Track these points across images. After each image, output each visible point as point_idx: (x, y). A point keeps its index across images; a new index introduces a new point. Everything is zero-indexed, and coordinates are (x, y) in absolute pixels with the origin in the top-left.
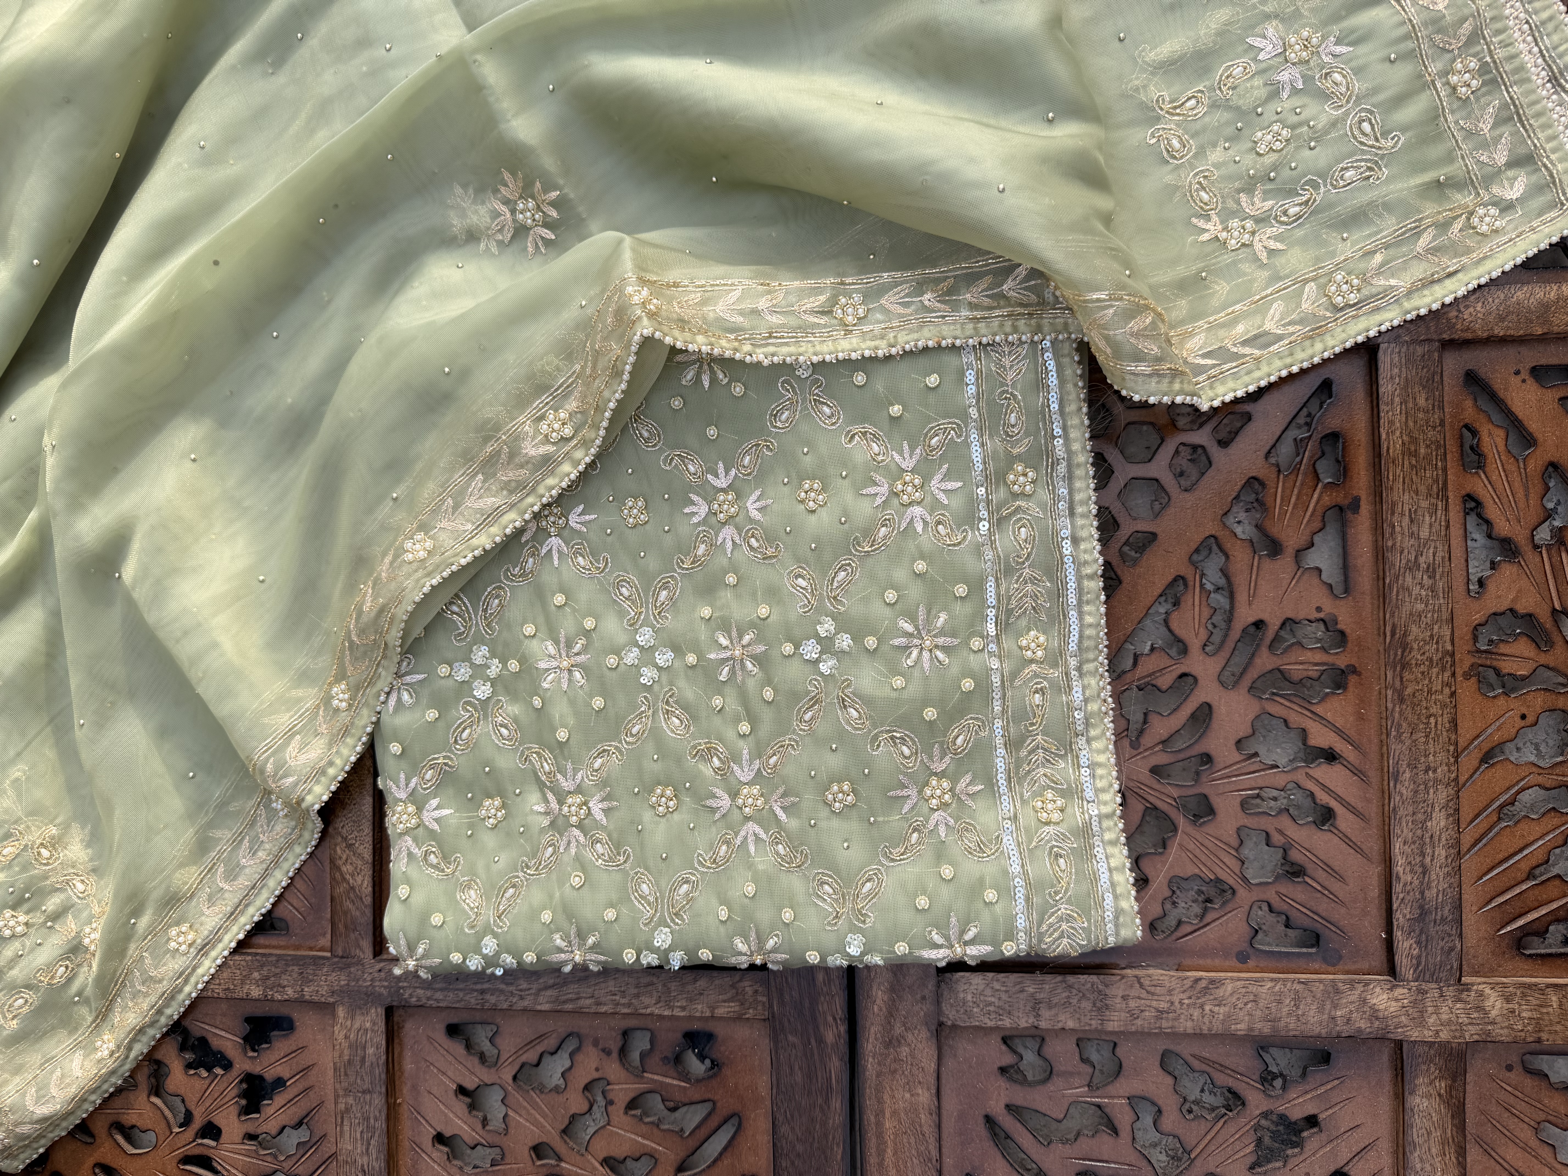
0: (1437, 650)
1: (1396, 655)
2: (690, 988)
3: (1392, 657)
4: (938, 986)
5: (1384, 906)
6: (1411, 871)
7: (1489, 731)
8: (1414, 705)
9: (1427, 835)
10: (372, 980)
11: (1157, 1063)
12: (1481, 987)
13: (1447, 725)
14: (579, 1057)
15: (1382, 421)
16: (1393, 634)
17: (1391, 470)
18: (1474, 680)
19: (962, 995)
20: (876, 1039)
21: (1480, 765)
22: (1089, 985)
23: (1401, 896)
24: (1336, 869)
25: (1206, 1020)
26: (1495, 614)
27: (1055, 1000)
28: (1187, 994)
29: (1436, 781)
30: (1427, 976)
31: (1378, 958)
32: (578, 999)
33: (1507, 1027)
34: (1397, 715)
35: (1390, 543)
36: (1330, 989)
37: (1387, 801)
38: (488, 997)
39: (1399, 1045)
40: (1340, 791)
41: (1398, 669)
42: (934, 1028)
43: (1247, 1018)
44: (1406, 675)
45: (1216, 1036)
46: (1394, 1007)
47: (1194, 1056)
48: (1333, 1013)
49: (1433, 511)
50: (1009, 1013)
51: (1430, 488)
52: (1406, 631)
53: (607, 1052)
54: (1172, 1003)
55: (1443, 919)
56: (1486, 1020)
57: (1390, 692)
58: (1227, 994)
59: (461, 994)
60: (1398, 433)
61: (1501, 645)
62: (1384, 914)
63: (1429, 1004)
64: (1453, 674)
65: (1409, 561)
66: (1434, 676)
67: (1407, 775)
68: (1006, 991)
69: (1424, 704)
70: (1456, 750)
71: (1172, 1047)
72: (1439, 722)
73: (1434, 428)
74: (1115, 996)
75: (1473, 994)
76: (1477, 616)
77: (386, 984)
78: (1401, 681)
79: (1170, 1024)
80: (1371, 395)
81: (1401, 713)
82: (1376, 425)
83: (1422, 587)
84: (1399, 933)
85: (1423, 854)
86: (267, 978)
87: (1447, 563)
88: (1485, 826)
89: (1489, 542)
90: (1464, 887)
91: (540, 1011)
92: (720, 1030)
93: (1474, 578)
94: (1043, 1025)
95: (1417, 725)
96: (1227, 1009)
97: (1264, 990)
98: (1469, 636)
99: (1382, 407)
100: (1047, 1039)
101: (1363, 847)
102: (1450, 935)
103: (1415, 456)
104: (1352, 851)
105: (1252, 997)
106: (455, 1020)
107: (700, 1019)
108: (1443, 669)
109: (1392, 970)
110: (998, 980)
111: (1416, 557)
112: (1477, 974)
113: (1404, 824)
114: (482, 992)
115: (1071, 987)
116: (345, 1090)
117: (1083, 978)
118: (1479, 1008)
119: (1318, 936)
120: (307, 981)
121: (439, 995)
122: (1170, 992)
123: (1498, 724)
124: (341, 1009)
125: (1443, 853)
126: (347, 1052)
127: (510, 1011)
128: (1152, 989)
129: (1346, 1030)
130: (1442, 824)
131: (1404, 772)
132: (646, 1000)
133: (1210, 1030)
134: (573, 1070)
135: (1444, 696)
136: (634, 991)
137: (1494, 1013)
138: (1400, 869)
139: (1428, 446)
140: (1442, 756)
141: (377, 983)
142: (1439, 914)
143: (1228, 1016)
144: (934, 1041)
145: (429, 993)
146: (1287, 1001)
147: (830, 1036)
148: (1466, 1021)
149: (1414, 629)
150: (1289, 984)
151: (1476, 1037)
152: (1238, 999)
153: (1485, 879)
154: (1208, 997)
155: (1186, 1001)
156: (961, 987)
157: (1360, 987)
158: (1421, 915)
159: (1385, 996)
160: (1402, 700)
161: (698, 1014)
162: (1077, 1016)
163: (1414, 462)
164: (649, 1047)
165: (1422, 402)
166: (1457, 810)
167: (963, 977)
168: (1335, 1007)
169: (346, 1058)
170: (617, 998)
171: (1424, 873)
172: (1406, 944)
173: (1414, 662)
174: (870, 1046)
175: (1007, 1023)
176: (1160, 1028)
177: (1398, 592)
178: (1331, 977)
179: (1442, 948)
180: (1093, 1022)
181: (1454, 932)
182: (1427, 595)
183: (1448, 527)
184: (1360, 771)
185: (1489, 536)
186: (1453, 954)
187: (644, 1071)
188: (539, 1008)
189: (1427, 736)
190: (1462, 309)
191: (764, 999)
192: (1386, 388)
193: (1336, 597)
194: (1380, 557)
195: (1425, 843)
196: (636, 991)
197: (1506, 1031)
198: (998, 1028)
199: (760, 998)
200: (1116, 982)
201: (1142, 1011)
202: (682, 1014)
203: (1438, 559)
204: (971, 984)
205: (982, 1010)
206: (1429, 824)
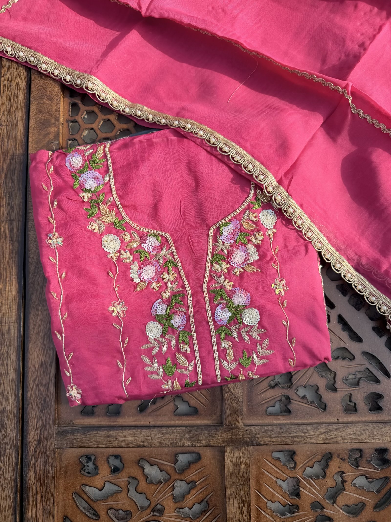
86: (193, 437)
116: (231, 485)
120: (212, 437)
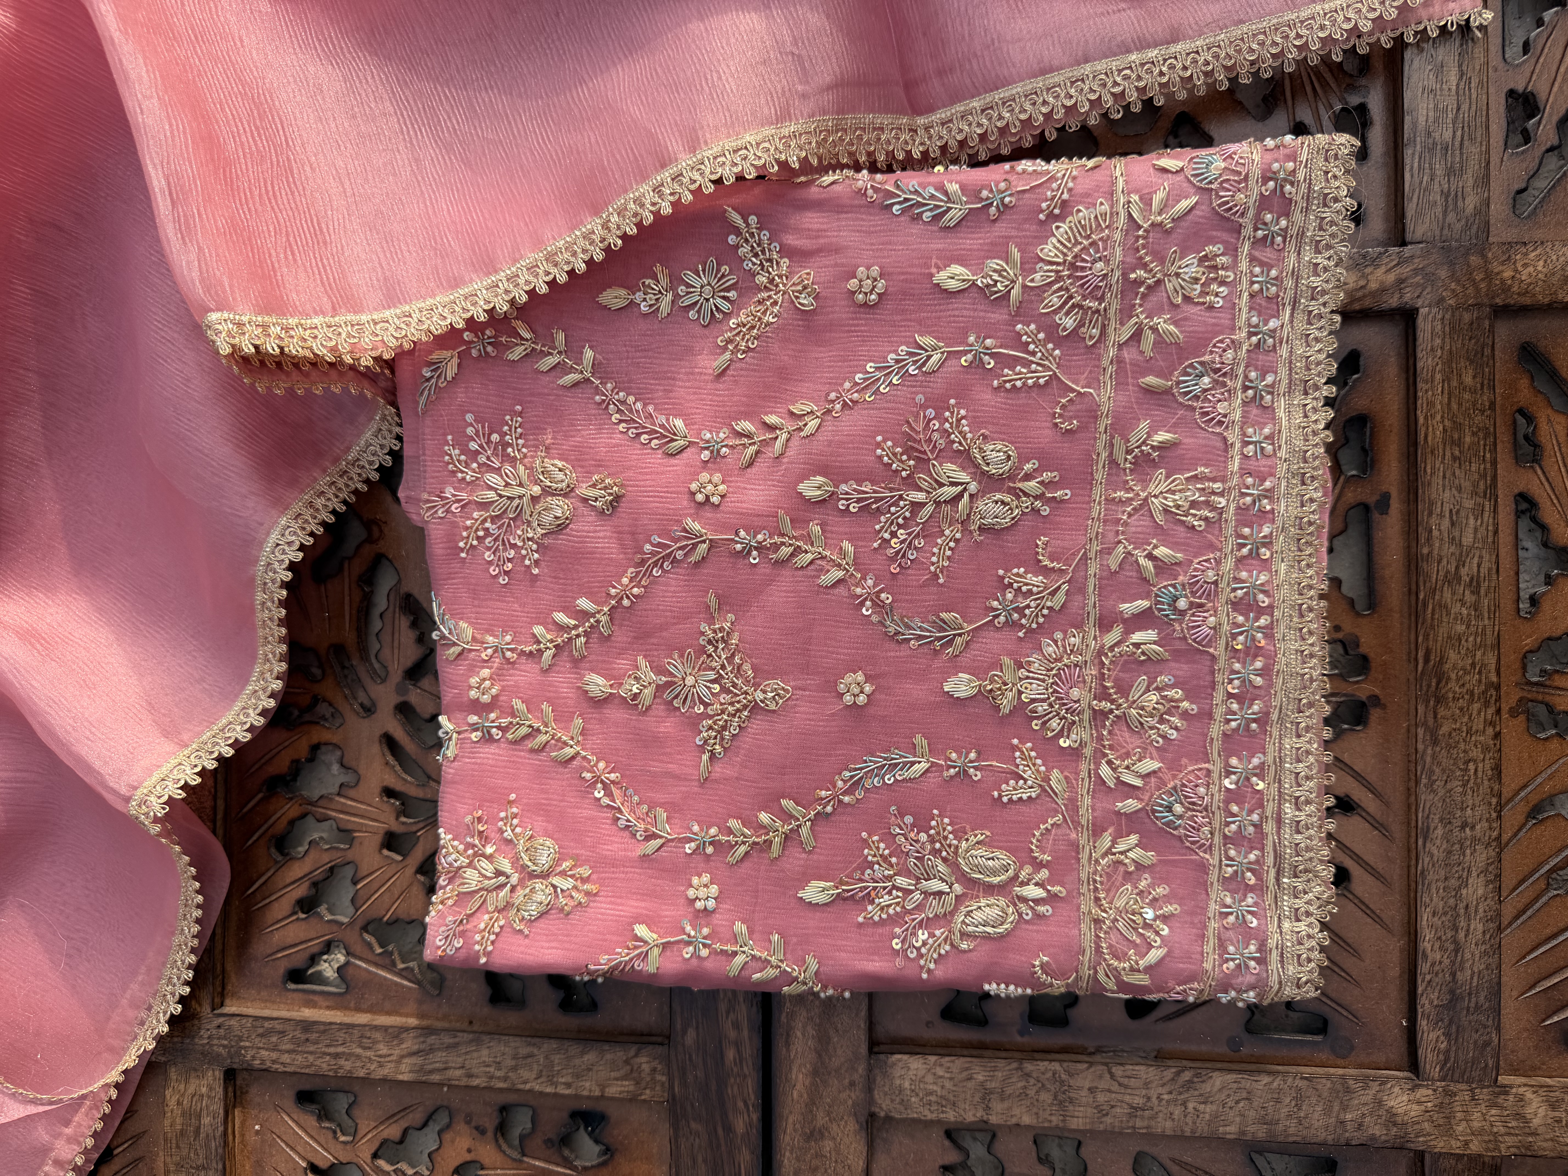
0: (1480, 681)
1: (1429, 686)
2: (577, 1061)
3: (1425, 688)
4: (870, 1069)
5: (1406, 988)
6: (1441, 948)
7: (1539, 780)
8: (1449, 747)
9: (1462, 905)
10: (209, 1038)
11: (1129, 1167)
12: (1521, 1090)
13: (1490, 773)
14: (447, 1137)
15: (1419, 402)
16: (1427, 660)
17: (1429, 461)
18: (1522, 718)
19: (898, 1082)
20: (795, 1130)
21: (1527, 821)
22: (1050, 1074)
23: (1428, 977)
24: (1350, 941)
25: (1189, 1120)
26: (1550, 639)
27: (1009, 1091)
28: (1167, 1088)
29: (1474, 839)
30: (1456, 1075)
31: (1397, 1050)
32: (446, 1069)
33: (1552, 1140)
34: (1428, 759)
35: (1425, 551)
36: (1339, 1087)
37: (1413, 862)
38: (342, 1062)
39: (1420, 1156)
40: (1358, 848)
41: (1432, 703)
42: (863, 1119)
43: (1238, 1119)
44: (1442, 712)
45: (1201, 1138)
46: (1415, 1110)
47: (1173, 1160)
48: (1342, 1116)
49: (1479, 512)
50: (954, 1104)
51: (1475, 485)
52: (1442, 658)
53: (481, 1131)
54: (1149, 1099)
55: (1477, 1007)
56: (1527, 1130)
57: (1421, 731)
58: (1215, 1089)
59: (311, 1058)
60: (1438, 417)
61: (1556, 677)
62: (1406, 998)
63: (1458, 1108)
64: (1498, 711)
65: (1448, 572)
66: (1475, 713)
67: (1439, 832)
68: (951, 1079)
69: (1462, 746)
70: (1499, 803)
71: (1147, 1149)
72: (1480, 769)
73: (1482, 412)
74: (1080, 1088)
75: (1511, 1098)
76: (1528, 641)
77: (226, 1042)
78: (1435, 717)
79: (1145, 1124)
80: (1407, 371)
81: (1434, 757)
82: (1412, 407)
83: (1463, 605)
84: (1424, 1023)
85: (1455, 928)
87: (1494, 577)
88: (1531, 894)
89: (1542, 552)
90: (1503, 966)
91: (402, 1082)
92: (613, 1112)
93: (1525, 595)
94: (994, 1119)
95: (1453, 772)
96: (1214, 1107)
97: (1260, 1086)
98: (1517, 665)
99: (1420, 385)
100: (999, 1134)
101: (1383, 916)
102: (1485, 1027)
103: (1459, 446)
104: (1369, 920)
105: (1244, 1095)
106: (307, 1086)
107: (589, 1098)
108: (1486, 704)
109: (1413, 1065)
110: (941, 1065)
111: (1457, 568)
112: (1515, 1072)
113: (1434, 891)
114: (337, 1056)
115: (1028, 1075)
117: (1043, 1065)
118: (1519, 1116)
119: (1325, 1022)
121: (286, 1058)
122: (1147, 1085)
123: (1549, 772)
124: (173, 1070)
125: (1480, 927)
126: (179, 1121)
127: (367, 1081)
128: (1125, 1081)
129: (1357, 1137)
130: (1480, 892)
131: (1436, 828)
132: (525, 1074)
133: (1193, 1131)
134: (441, 1151)
135: (1486, 738)
136: (510, 1063)
137: (1536, 1122)
138: (1427, 945)
139: (1474, 434)
140: (1482, 810)
141: (215, 1042)
142: (1473, 1000)
143: (1215, 1116)
144: (864, 1134)
145: (274, 1055)
146: (1288, 1100)
147: (740, 1125)
148: (1502, 1130)
149: (1453, 655)
150: (1290, 1080)
151: (1513, 1150)
152: (1229, 1096)
153: (1528, 958)
154: (1192, 1092)
155: (1166, 1097)
156: (897, 1072)
157: (1375, 1086)
158: (1451, 1001)
159: (1405, 1098)
160: (1435, 742)
161: (585, 1093)
162: (1035, 1110)
163: (1457, 453)
164: (529, 1125)
165: (1468, 380)
166: (1499, 876)
167: (900, 1060)
168: (1345, 1108)
169: (179, 1127)
170: (492, 1069)
171: (1456, 951)
172: (1433, 1036)
173: (1451, 695)
174: (787, 1138)
175: (950, 1116)
176: (1134, 1127)
177: (1433, 610)
178: (1340, 1071)
179: (1476, 1042)
180: (1053, 1118)
181: (1490, 1023)
182: (1469, 615)
183: (1496, 532)
184: (1381, 825)
185: (1545, 545)
186: (1489, 1049)
187: (524, 1154)
188: (400, 1077)
189: (1464, 786)
190: (1520, 269)
191: (664, 1079)
192: (1426, 361)
193: (1358, 614)
194: (1413, 567)
195: (1458, 915)
196: (513, 1063)
197: (1550, 1144)
198: (939, 1122)
199: (658, 1077)
200: (1082, 1071)
201: (1113, 1107)
202: (567, 1092)
203: (1484, 571)
204: (909, 1069)
205: (921, 1100)
206: (1464, 892)
